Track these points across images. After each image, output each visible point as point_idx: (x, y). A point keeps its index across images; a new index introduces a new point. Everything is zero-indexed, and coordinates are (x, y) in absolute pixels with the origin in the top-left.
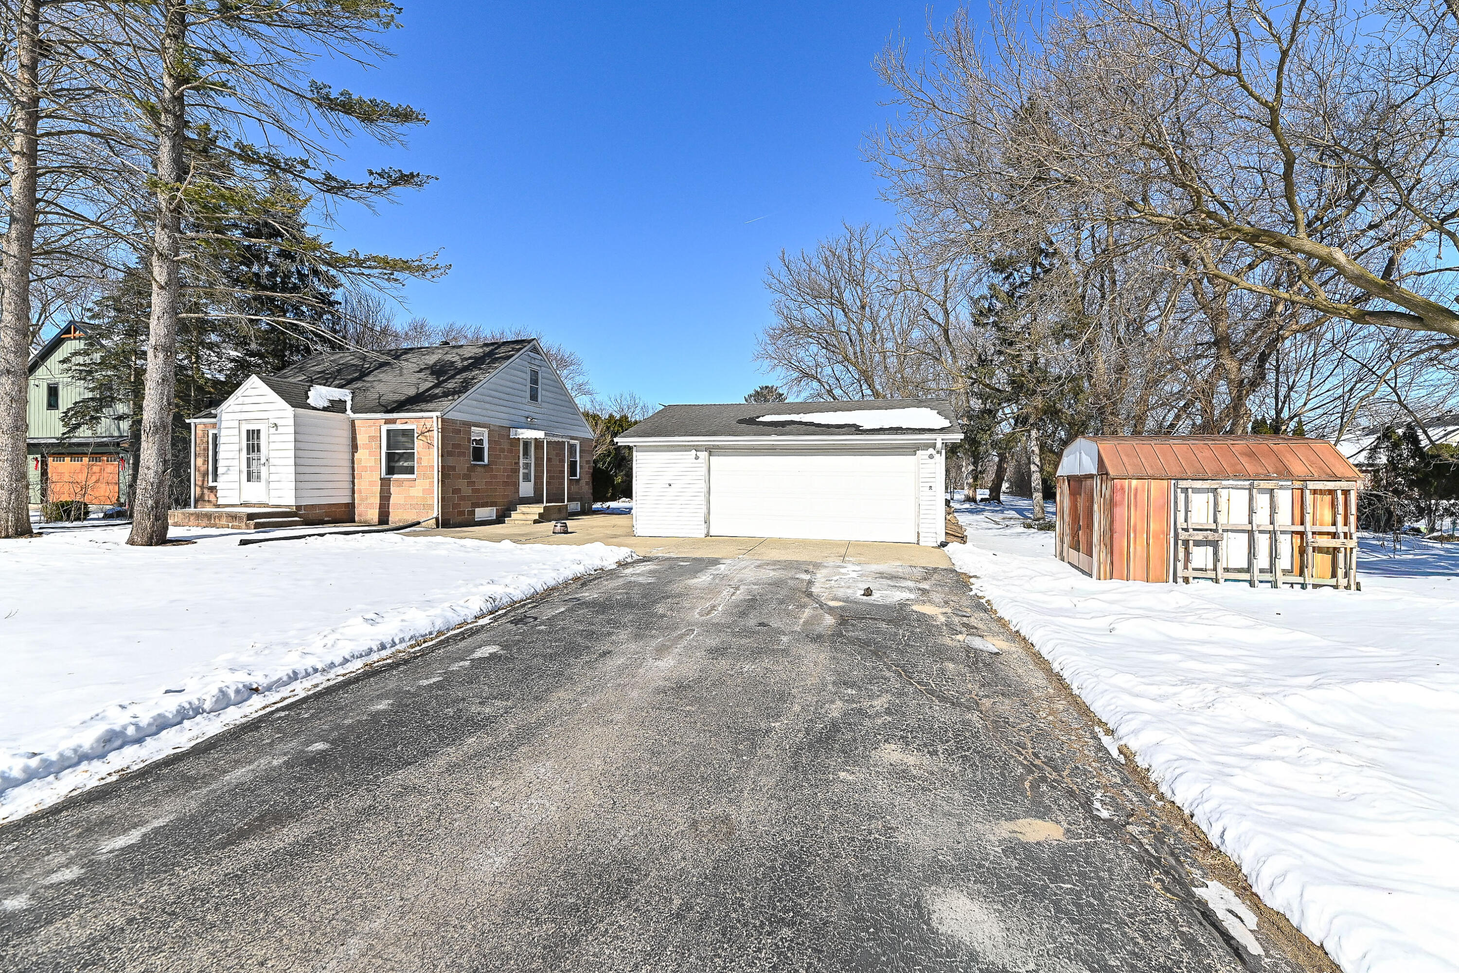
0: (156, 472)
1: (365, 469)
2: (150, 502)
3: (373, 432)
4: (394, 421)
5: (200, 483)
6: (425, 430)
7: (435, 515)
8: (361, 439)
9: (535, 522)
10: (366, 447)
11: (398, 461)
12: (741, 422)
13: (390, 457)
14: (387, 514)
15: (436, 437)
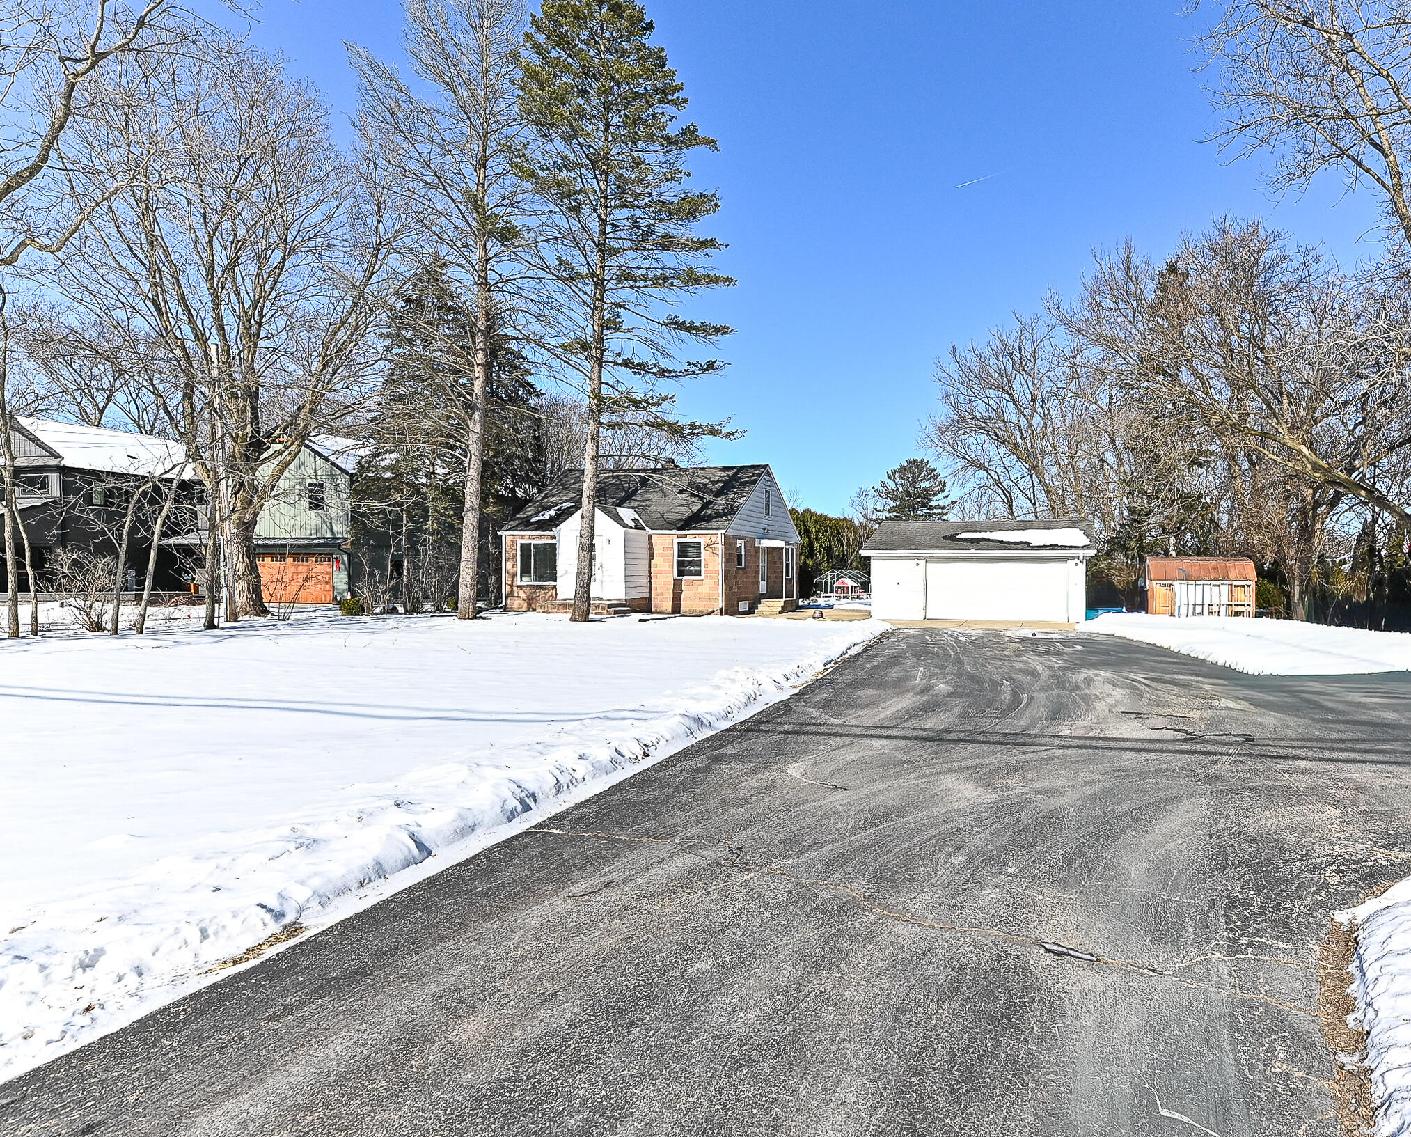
3: (667, 544)
4: (685, 536)
5: (510, 583)
6: (710, 543)
7: (720, 606)
8: (657, 550)
9: (780, 613)
10: (661, 555)
11: (687, 566)
12: (946, 538)
14: (680, 606)
15: (720, 548)
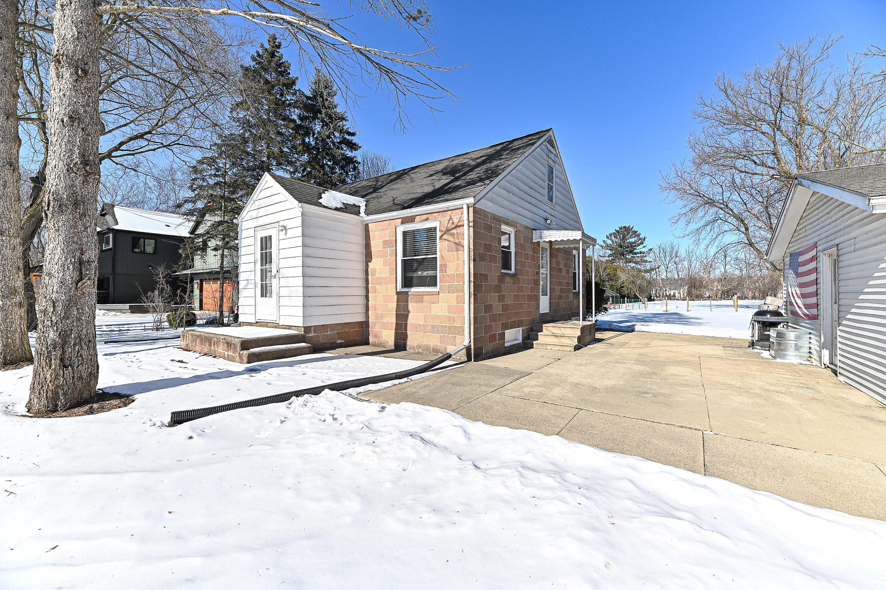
0: (62, 282)
1: (380, 281)
2: (52, 334)
3: (387, 236)
4: (412, 219)
6: (450, 226)
7: (466, 343)
8: (376, 245)
9: (577, 348)
10: (380, 254)
11: (416, 270)
13: (407, 266)
15: (466, 234)
